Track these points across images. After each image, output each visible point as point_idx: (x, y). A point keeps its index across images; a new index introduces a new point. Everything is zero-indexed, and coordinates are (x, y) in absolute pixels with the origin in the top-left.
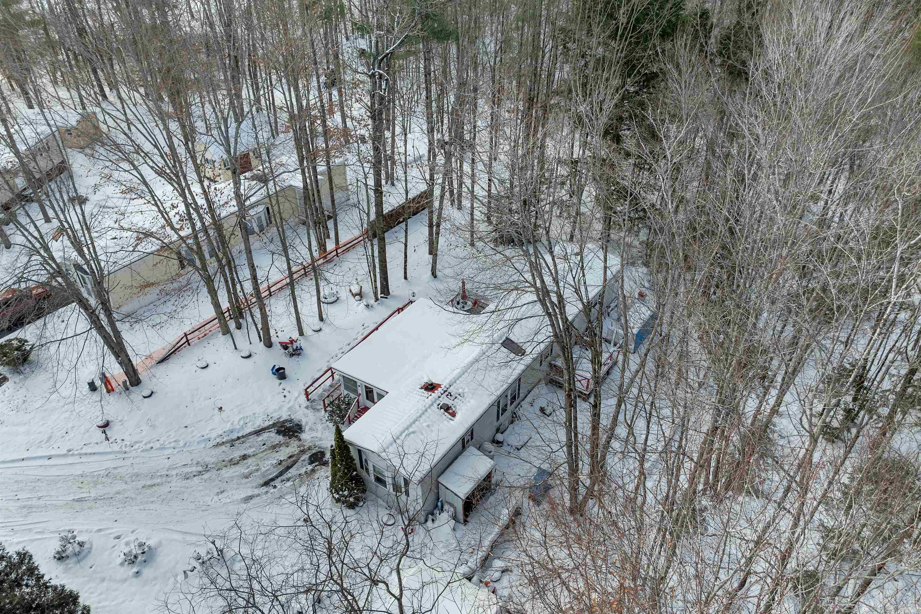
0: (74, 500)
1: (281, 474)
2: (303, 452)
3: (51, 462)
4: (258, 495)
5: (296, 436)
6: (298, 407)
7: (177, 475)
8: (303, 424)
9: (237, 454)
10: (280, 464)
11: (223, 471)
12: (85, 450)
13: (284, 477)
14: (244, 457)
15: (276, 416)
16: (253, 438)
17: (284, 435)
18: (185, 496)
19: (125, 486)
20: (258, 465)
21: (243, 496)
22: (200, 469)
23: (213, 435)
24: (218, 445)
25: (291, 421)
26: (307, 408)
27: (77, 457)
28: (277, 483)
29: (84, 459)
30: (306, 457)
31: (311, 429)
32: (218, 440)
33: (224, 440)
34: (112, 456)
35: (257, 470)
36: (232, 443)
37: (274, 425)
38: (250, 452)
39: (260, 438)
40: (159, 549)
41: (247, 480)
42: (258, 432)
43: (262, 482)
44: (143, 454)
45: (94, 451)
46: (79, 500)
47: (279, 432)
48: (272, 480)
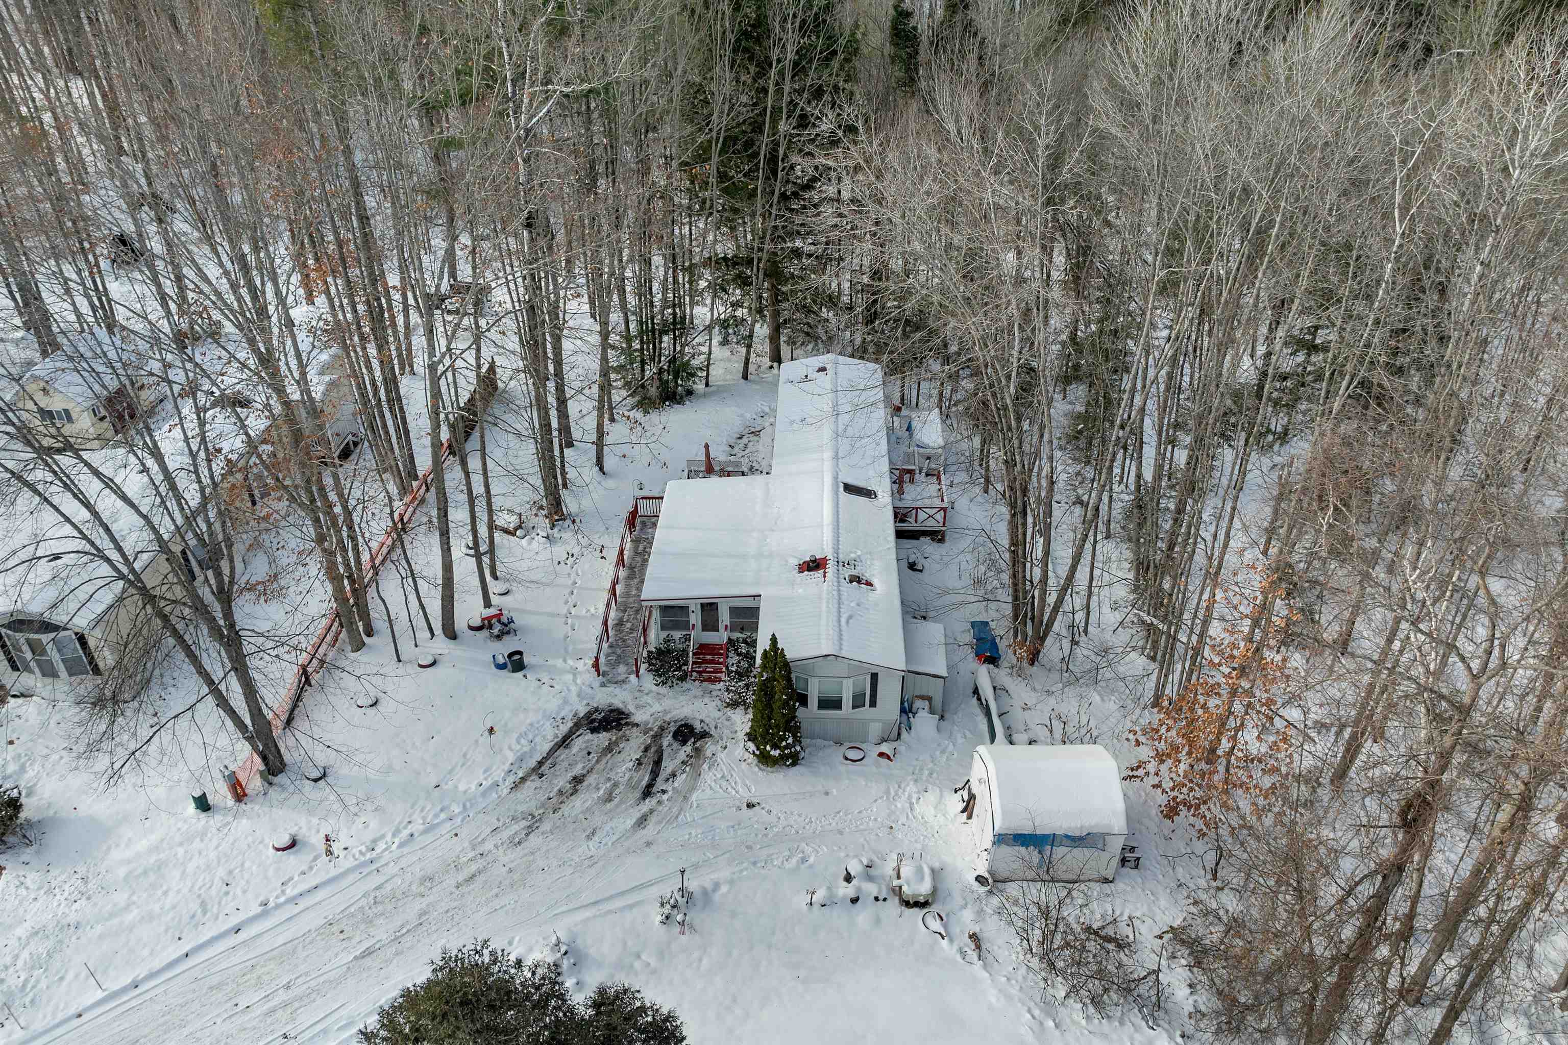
0: (356, 958)
1: (655, 774)
2: (657, 737)
3: (242, 936)
4: (652, 811)
5: (627, 724)
6: (590, 691)
7: (496, 847)
8: (621, 706)
9: (562, 781)
10: (640, 764)
11: (566, 809)
12: (290, 892)
13: (663, 775)
14: (578, 780)
15: (567, 712)
16: (562, 754)
17: (606, 730)
18: (541, 863)
19: (425, 901)
20: (609, 779)
21: (630, 822)
22: (524, 823)
23: (498, 774)
24: (516, 786)
25: (596, 710)
26: (603, 685)
27: (289, 906)
28: (660, 784)
29: (303, 903)
30: (667, 740)
31: (637, 707)
32: (511, 779)
33: (521, 775)
34: (351, 878)
35: (616, 785)
36: (538, 770)
37: (577, 725)
38: (578, 770)
39: (575, 749)
40: (579, 941)
41: (613, 804)
42: (565, 742)
43: (638, 794)
44: (406, 850)
45: (314, 884)
46: (368, 953)
47: (594, 730)
48: (650, 786)
